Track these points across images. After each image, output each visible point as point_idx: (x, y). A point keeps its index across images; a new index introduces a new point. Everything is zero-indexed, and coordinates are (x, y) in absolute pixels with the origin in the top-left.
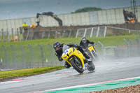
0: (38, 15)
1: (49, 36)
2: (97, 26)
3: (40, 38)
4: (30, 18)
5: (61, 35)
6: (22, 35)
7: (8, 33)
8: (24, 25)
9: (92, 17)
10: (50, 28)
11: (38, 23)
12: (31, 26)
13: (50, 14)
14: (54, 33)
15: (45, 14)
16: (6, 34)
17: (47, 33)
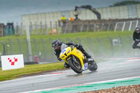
0: (76, 8)
1: (88, 29)
3: (79, 31)
4: (68, 11)
5: (100, 27)
6: (60, 28)
7: (46, 26)
8: (62, 18)
9: (130, 11)
10: (89, 21)
11: (76, 16)
12: (70, 19)
13: (88, 7)
14: (93, 26)
15: (83, 7)
16: (44, 27)
17: (85, 26)
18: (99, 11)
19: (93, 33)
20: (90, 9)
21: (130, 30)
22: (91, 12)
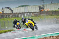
1: (8, 17)
2: (28, 13)
3: (4, 18)
5: (13, 16)
10: (8, 14)
13: (8, 8)
14: (10, 15)
15: (6, 8)
17: (6, 16)
18: (12, 9)
19: (10, 19)
20: (9, 9)
21: (25, 17)
22: (9, 10)
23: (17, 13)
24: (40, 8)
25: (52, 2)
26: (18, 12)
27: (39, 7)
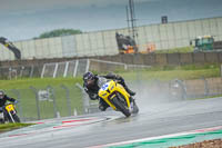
20: (4, 43)
21: (65, 75)
22: (5, 48)
23: (34, 60)
24: (121, 41)
25: (164, 20)
26: (40, 56)
27: (117, 35)
